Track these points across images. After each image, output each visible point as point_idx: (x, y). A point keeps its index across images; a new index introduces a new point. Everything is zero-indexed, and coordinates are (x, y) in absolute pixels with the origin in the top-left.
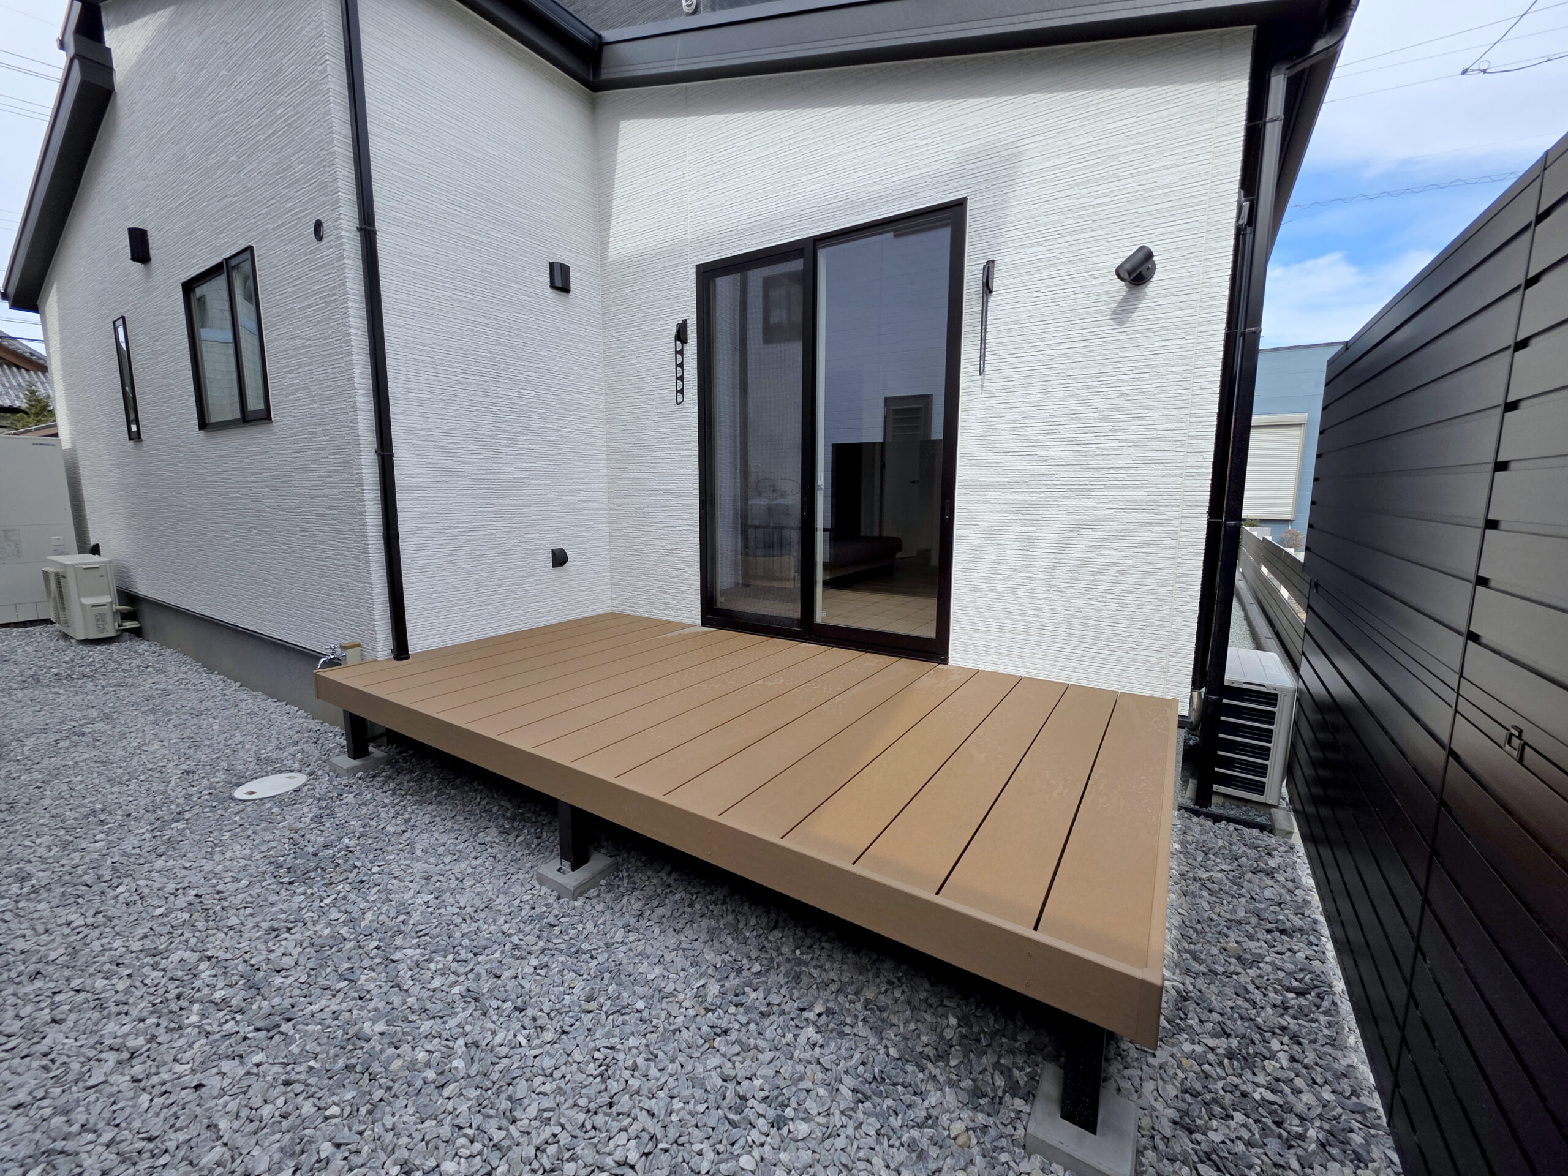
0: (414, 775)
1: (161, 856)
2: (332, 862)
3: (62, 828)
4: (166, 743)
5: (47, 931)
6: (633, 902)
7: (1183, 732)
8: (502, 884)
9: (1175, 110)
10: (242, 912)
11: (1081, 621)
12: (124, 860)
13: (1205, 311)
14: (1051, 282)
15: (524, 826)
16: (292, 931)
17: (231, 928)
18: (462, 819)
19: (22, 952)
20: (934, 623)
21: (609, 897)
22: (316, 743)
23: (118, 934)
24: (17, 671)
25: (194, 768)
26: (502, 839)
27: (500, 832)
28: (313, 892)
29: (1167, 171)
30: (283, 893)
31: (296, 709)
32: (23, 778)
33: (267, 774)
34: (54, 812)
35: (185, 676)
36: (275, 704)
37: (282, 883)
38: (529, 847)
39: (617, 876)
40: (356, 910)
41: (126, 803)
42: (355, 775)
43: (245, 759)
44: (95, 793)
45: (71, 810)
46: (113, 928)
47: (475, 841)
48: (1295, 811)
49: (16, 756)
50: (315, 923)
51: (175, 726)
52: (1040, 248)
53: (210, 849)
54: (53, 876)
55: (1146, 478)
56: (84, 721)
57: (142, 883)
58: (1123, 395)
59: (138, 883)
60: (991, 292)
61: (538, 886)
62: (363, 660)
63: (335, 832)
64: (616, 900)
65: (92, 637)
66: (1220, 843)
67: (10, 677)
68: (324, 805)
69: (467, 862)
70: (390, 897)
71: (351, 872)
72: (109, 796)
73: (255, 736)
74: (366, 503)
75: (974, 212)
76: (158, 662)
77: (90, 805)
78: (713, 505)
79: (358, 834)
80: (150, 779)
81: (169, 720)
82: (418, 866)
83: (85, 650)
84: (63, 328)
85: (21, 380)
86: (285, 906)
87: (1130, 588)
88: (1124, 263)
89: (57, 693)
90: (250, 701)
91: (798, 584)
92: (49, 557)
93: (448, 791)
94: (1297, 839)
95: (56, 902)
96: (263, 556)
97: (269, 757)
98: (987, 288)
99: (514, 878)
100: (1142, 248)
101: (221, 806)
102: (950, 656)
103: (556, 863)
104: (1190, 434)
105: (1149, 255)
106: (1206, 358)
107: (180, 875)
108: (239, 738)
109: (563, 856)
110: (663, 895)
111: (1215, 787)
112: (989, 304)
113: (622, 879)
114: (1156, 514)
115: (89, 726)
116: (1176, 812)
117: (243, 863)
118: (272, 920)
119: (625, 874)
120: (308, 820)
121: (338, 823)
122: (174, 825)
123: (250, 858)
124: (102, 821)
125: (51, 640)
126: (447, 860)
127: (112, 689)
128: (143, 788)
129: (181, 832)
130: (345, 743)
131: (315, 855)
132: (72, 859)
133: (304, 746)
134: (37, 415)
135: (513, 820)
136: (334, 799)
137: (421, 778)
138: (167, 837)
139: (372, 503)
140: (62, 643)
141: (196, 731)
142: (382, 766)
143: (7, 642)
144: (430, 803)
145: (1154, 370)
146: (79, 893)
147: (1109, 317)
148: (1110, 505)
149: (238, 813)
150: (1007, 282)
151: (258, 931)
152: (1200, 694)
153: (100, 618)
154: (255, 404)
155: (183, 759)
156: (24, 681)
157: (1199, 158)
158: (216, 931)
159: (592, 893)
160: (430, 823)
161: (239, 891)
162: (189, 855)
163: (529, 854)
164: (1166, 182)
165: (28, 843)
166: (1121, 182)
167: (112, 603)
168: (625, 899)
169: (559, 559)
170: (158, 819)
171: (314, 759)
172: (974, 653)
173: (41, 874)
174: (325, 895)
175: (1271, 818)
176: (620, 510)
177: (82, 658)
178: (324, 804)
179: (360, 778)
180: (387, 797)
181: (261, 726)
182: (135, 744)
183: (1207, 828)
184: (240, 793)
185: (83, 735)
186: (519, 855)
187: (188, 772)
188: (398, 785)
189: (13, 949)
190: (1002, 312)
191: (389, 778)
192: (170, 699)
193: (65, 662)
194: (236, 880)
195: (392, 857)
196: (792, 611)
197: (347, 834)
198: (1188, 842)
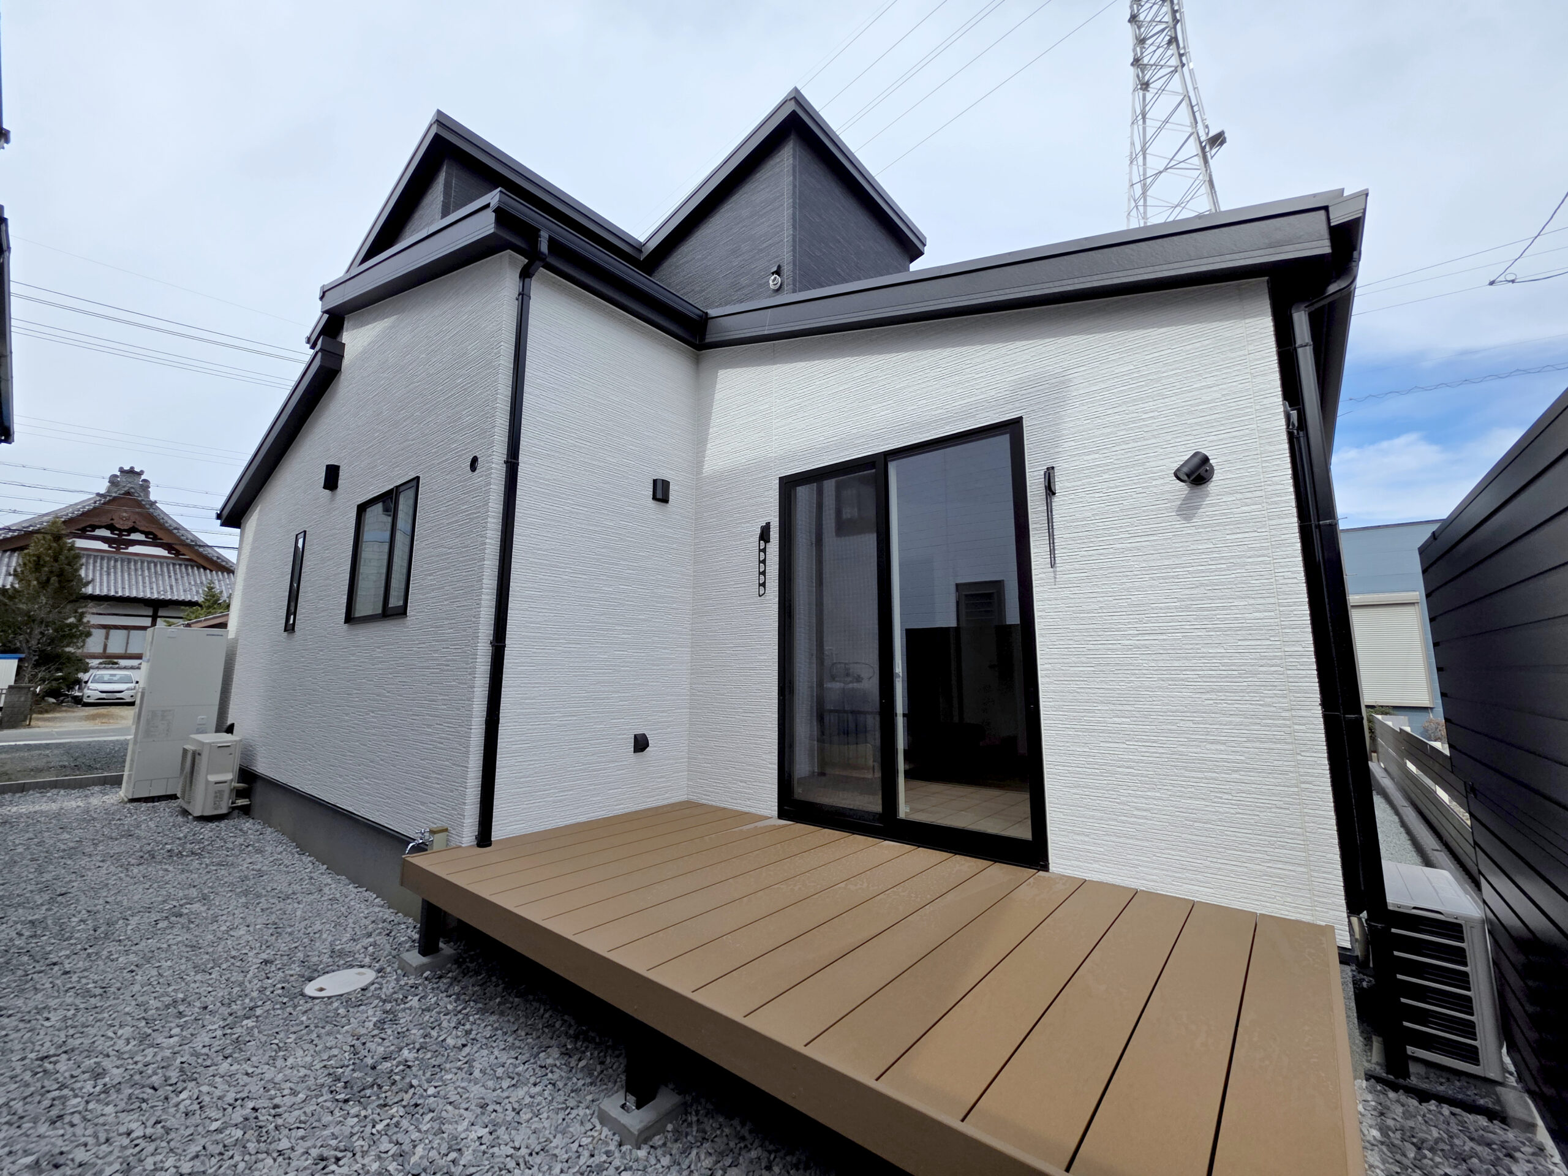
0: (479, 978)
1: (226, 1058)
2: (389, 1078)
3: (144, 1018)
4: (251, 929)
5: (107, 1140)
6: (703, 1157)
7: (1347, 969)
8: (560, 1121)
9: (1207, 342)
10: (294, 1132)
11: (1196, 824)
12: (192, 1060)
13: (1273, 506)
14: (1112, 484)
15: (587, 1048)
16: (341, 1163)
17: (280, 1153)
18: (523, 1034)
19: (80, 1165)
20: (1029, 822)
21: (676, 1148)
22: (388, 935)
23: (171, 1150)
24: (138, 846)
25: (272, 958)
26: (563, 1062)
27: (562, 1054)
28: (367, 1114)
29: (1209, 390)
30: (337, 1113)
31: (375, 896)
32: (120, 959)
33: (339, 968)
34: (140, 999)
35: (279, 856)
36: (356, 890)
37: (337, 1100)
38: (591, 1075)
39: (685, 1121)
40: (408, 1141)
41: (205, 994)
42: (422, 975)
43: (320, 953)
44: (179, 980)
45: (155, 998)
46: (168, 1143)
47: (535, 1063)
48: (1530, 1092)
49: (120, 936)
50: (364, 1154)
51: (262, 910)
52: (1097, 456)
53: (273, 1054)
54: (125, 1075)
55: (1243, 668)
56: (184, 901)
57: (205, 1089)
58: (1202, 585)
59: (201, 1088)
60: (1054, 494)
61: (598, 1127)
62: (448, 848)
63: (396, 1042)
64: (684, 1152)
65: (206, 814)
66: (1435, 1133)
67: (131, 852)
68: (388, 1008)
69: (525, 1089)
70: (443, 1128)
71: (406, 1092)
72: (192, 985)
73: (333, 925)
74: (475, 689)
75: (1029, 428)
76: (259, 841)
77: (173, 994)
78: (792, 691)
79: (417, 1046)
80: (232, 968)
81: (258, 904)
82: (476, 1090)
83: (197, 826)
84: (255, 540)
85: (204, 578)
86: (336, 1130)
87: (1247, 787)
88: (1182, 466)
89: (166, 870)
90: (333, 886)
91: (878, 774)
92: (193, 736)
93: (511, 999)
94: (1543, 1136)
95: (122, 1105)
96: (375, 738)
97: (343, 949)
98: (1050, 491)
99: (574, 1112)
100: (1196, 454)
101: (291, 1003)
102: (1050, 861)
103: (619, 1098)
104: (1283, 623)
105: (1205, 460)
106: (1284, 549)
107: (242, 1083)
108: (318, 926)
109: (630, 1089)
110: (737, 1151)
111: (1410, 1050)
112: (1053, 504)
113: (690, 1125)
114: (1260, 705)
115: (188, 906)
116: (1364, 1083)
117: (303, 1072)
118: (322, 1146)
119: (695, 1119)
120: (370, 1025)
121: (400, 1030)
122: (245, 1022)
123: (310, 1067)
124: (180, 1013)
125: (172, 816)
126: (505, 1084)
127: (214, 868)
128: (224, 977)
129: (250, 1030)
130: (417, 936)
131: (374, 1068)
132: (145, 1056)
133: (378, 938)
134: (209, 607)
135: (576, 1038)
136: (399, 1001)
137: (486, 982)
138: (236, 1036)
139: (480, 689)
140: (180, 819)
141: (281, 917)
142: (449, 965)
143: (135, 817)
144: (493, 1013)
145: (1231, 561)
146: (145, 1096)
147: (1174, 514)
148: (1208, 696)
149: (306, 1012)
150: (1068, 485)
151: (307, 1160)
152: (1360, 919)
153: (219, 795)
154: (395, 601)
155: (264, 947)
156: (142, 857)
157: (1237, 378)
158: (265, 1155)
159: (658, 1140)
160: (491, 1037)
161: (296, 1107)
162: (253, 1059)
163: (591, 1084)
164: (1209, 398)
165: (111, 1034)
166: (1167, 400)
167: (232, 780)
168: (694, 1152)
169: (641, 744)
170: (231, 1015)
171: (385, 954)
172: (1077, 860)
173: (115, 1071)
174: (377, 1118)
175: (1498, 1101)
176: (701, 696)
177: (194, 835)
178: (388, 1006)
179: (426, 979)
180: (450, 1002)
181: (339, 914)
182: (224, 928)
183: (1411, 1109)
184: (310, 989)
185: (181, 915)
186: (581, 1083)
187: (266, 962)
188: (462, 988)
189: (73, 1160)
190: (1067, 511)
191: (455, 979)
192: (263, 881)
193: (179, 839)
194: (294, 1093)
195: (449, 1077)
196: (873, 804)
197: (407, 1045)
198: (1389, 1128)
